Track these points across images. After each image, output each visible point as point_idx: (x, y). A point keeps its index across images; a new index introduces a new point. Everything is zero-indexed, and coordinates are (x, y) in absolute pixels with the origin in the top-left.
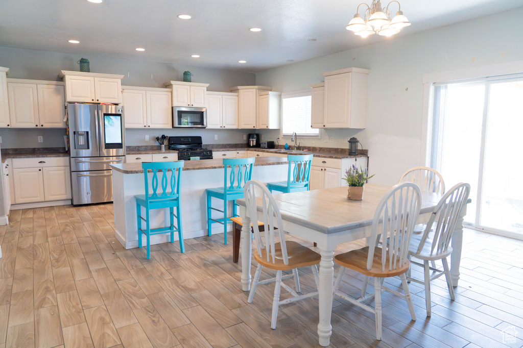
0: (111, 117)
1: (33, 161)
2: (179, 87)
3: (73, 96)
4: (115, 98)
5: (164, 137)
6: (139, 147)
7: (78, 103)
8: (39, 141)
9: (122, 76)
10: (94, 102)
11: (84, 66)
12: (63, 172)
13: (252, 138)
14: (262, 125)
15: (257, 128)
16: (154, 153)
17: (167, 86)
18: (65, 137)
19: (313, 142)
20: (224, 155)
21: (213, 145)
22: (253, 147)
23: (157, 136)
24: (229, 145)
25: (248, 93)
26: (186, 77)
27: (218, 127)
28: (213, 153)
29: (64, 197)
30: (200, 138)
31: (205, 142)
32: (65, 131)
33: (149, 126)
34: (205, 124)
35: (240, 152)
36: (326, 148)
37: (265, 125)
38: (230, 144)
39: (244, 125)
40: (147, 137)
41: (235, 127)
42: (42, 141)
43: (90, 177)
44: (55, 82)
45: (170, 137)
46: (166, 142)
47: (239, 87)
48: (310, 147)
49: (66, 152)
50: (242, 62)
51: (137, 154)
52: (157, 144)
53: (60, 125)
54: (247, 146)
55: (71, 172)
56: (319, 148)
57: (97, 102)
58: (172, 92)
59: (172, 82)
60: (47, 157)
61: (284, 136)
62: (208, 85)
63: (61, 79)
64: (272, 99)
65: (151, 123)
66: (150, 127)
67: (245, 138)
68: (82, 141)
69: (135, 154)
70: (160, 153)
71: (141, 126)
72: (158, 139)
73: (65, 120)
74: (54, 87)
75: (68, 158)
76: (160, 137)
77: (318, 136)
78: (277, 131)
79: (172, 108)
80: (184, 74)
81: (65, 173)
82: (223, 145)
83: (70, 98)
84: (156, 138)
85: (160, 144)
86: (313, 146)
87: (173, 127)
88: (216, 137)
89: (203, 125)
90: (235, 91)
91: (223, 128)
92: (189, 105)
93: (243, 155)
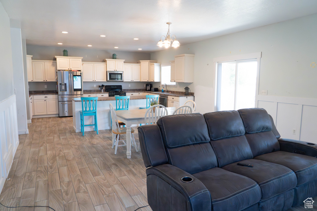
0: (77, 77)
1: (42, 97)
2: (110, 62)
3: (60, 67)
4: (79, 68)
5: (103, 86)
6: (91, 90)
7: (62, 70)
8: (45, 88)
9: (82, 58)
10: (69, 70)
11: (65, 53)
12: (55, 102)
13: (148, 86)
15: (150, 81)
16: (97, 93)
17: (104, 61)
18: (56, 86)
19: (173, 89)
21: (128, 89)
22: (148, 90)
23: (99, 85)
24: (136, 89)
25: (145, 64)
26: (114, 57)
27: (130, 81)
28: (126, 93)
29: (55, 113)
30: (121, 86)
31: (123, 88)
32: (56, 83)
33: (95, 81)
35: (140, 93)
36: (179, 92)
37: (153, 80)
39: (143, 79)
40: (95, 86)
41: (139, 81)
42: (46, 88)
43: (68, 104)
44: (52, 61)
45: (106, 86)
46: (104, 88)
47: (141, 61)
48: (172, 91)
49: (56, 93)
50: (140, 49)
52: (100, 89)
53: (54, 80)
54: (145, 90)
55: (58, 101)
57: (71, 70)
58: (106, 64)
59: (106, 59)
60: (48, 94)
61: (162, 85)
62: (124, 60)
63: (55, 59)
64: (156, 67)
65: (96, 79)
67: (145, 86)
68: (63, 87)
69: (88, 94)
70: (100, 93)
71: (91, 81)
72: (100, 86)
73: (56, 78)
74: (51, 63)
75: (57, 95)
76: (101, 86)
77: (175, 86)
78: (159, 83)
79: (107, 71)
80: (113, 55)
81: (56, 102)
82: (133, 89)
83: (58, 68)
87: (107, 81)
88: (130, 86)
89: (122, 80)
90: (139, 63)
91: (132, 81)
92: (115, 70)
93: (142, 95)
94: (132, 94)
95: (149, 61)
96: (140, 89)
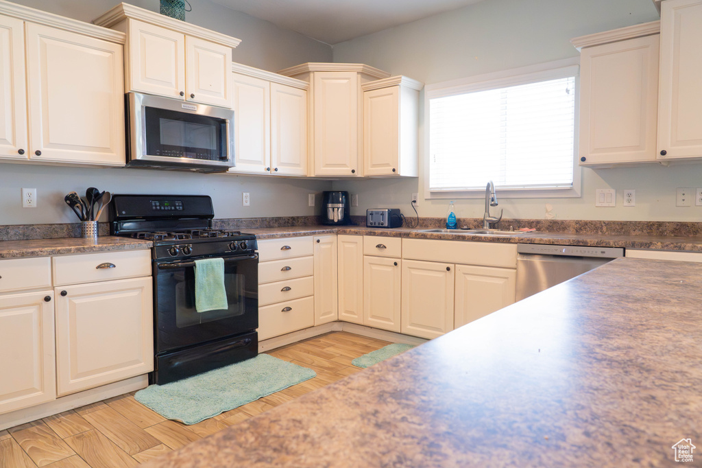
5: (93, 196)
13: (333, 203)
14: (374, 166)
15: (359, 176)
16: (59, 253)
19: (549, 207)
22: (339, 224)
23: (68, 192)
24: (277, 220)
25: (336, 81)
27: (261, 170)
28: (260, 243)
30: (207, 200)
31: (221, 211)
33: (38, 153)
34: (229, 156)
35: (322, 238)
37: (388, 165)
38: (279, 218)
39: (328, 165)
40: (31, 196)
45: (115, 196)
46: (101, 212)
47: (312, 66)
48: (538, 222)
52: (70, 217)
54: (321, 221)
56: (577, 222)
58: (124, 45)
59: (127, 9)
61: (432, 193)
62: (235, 42)
65: (47, 142)
66: (43, 157)
67: (311, 202)
70: (80, 251)
71: (7, 152)
72: (71, 200)
76: (81, 193)
78: (412, 182)
79: (127, 98)
82: (263, 220)
84: (67, 198)
85: (82, 219)
86: (550, 217)
87: (127, 162)
89: (224, 158)
90: (303, 75)
91: (271, 173)
92: (182, 94)
93: (329, 246)
94: (287, 248)
95: (359, 67)
96: (293, 218)
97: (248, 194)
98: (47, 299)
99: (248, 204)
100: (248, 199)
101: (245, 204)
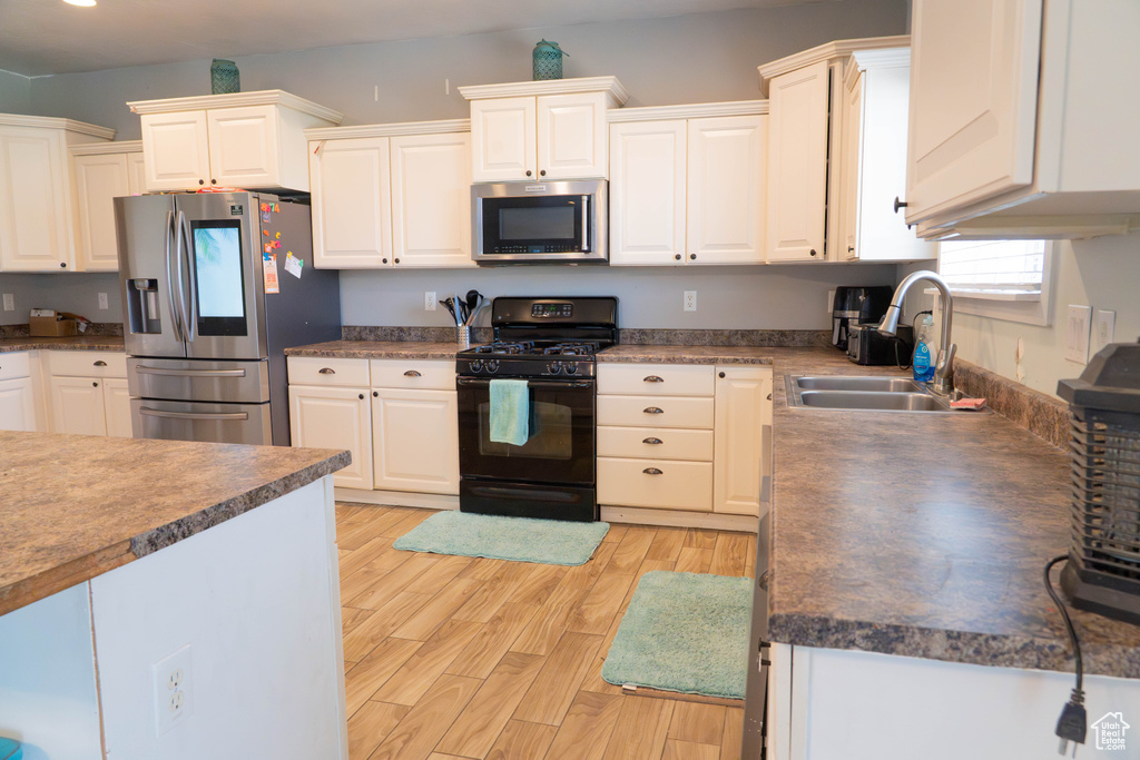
0: (211, 230)
3: (160, 176)
4: (260, 170)
5: (475, 299)
8: (101, 306)
9: (276, 95)
10: (204, 186)
20: (657, 380)
21: (670, 331)
24: (746, 334)
26: (543, 64)
27: (666, 258)
30: (612, 301)
33: (397, 261)
35: (729, 370)
38: (751, 332)
39: (784, 243)
40: (432, 299)
42: (106, 306)
45: (495, 300)
47: (764, 70)
51: (323, 355)
58: (470, 132)
59: (467, 91)
60: (108, 349)
62: (607, 81)
65: (402, 250)
66: (404, 263)
69: (315, 354)
71: (373, 261)
72: (448, 304)
76: (461, 296)
79: (471, 188)
80: (535, 52)
82: (716, 333)
84: (444, 302)
86: (1020, 375)
87: (474, 260)
88: (690, 300)
89: (589, 249)
91: (686, 261)
92: (529, 174)
93: (752, 386)
95: (829, 48)
97: (694, 293)
98: (361, 397)
99: (694, 308)
100: (694, 301)
101: (686, 308)
